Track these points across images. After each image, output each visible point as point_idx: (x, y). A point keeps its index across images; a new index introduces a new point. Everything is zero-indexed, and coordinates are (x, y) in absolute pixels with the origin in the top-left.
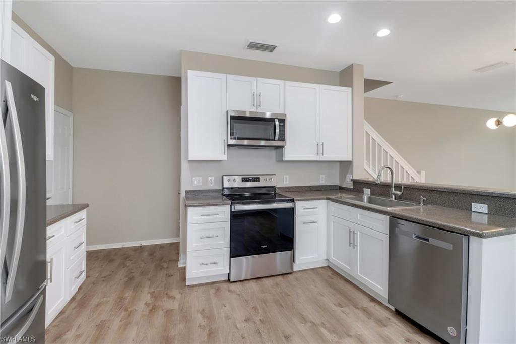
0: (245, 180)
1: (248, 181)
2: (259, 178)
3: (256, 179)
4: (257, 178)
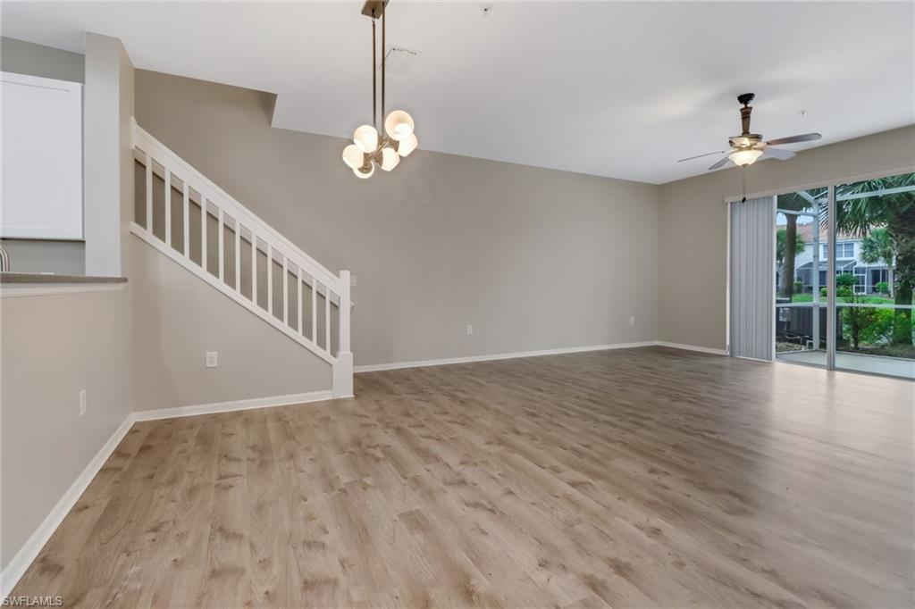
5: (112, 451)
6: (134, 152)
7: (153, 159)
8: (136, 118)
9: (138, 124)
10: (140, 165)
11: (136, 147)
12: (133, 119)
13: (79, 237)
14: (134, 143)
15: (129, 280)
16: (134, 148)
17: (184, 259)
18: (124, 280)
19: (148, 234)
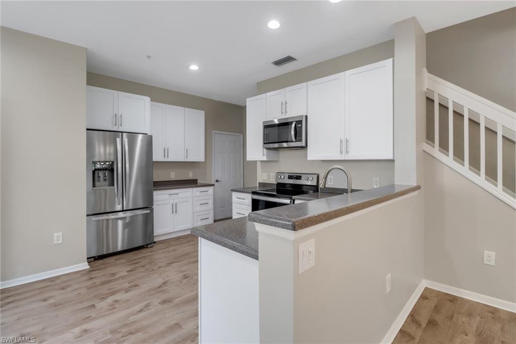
0: (290, 177)
1: (292, 179)
2: (301, 176)
3: (299, 178)
4: (299, 176)
5: (408, 314)
6: (426, 92)
7: (439, 94)
8: (427, 68)
9: (429, 72)
10: (430, 101)
11: (427, 89)
12: (425, 70)
13: (391, 158)
14: (426, 86)
15: (422, 187)
16: (426, 90)
17: (465, 169)
18: (418, 188)
19: (436, 151)
